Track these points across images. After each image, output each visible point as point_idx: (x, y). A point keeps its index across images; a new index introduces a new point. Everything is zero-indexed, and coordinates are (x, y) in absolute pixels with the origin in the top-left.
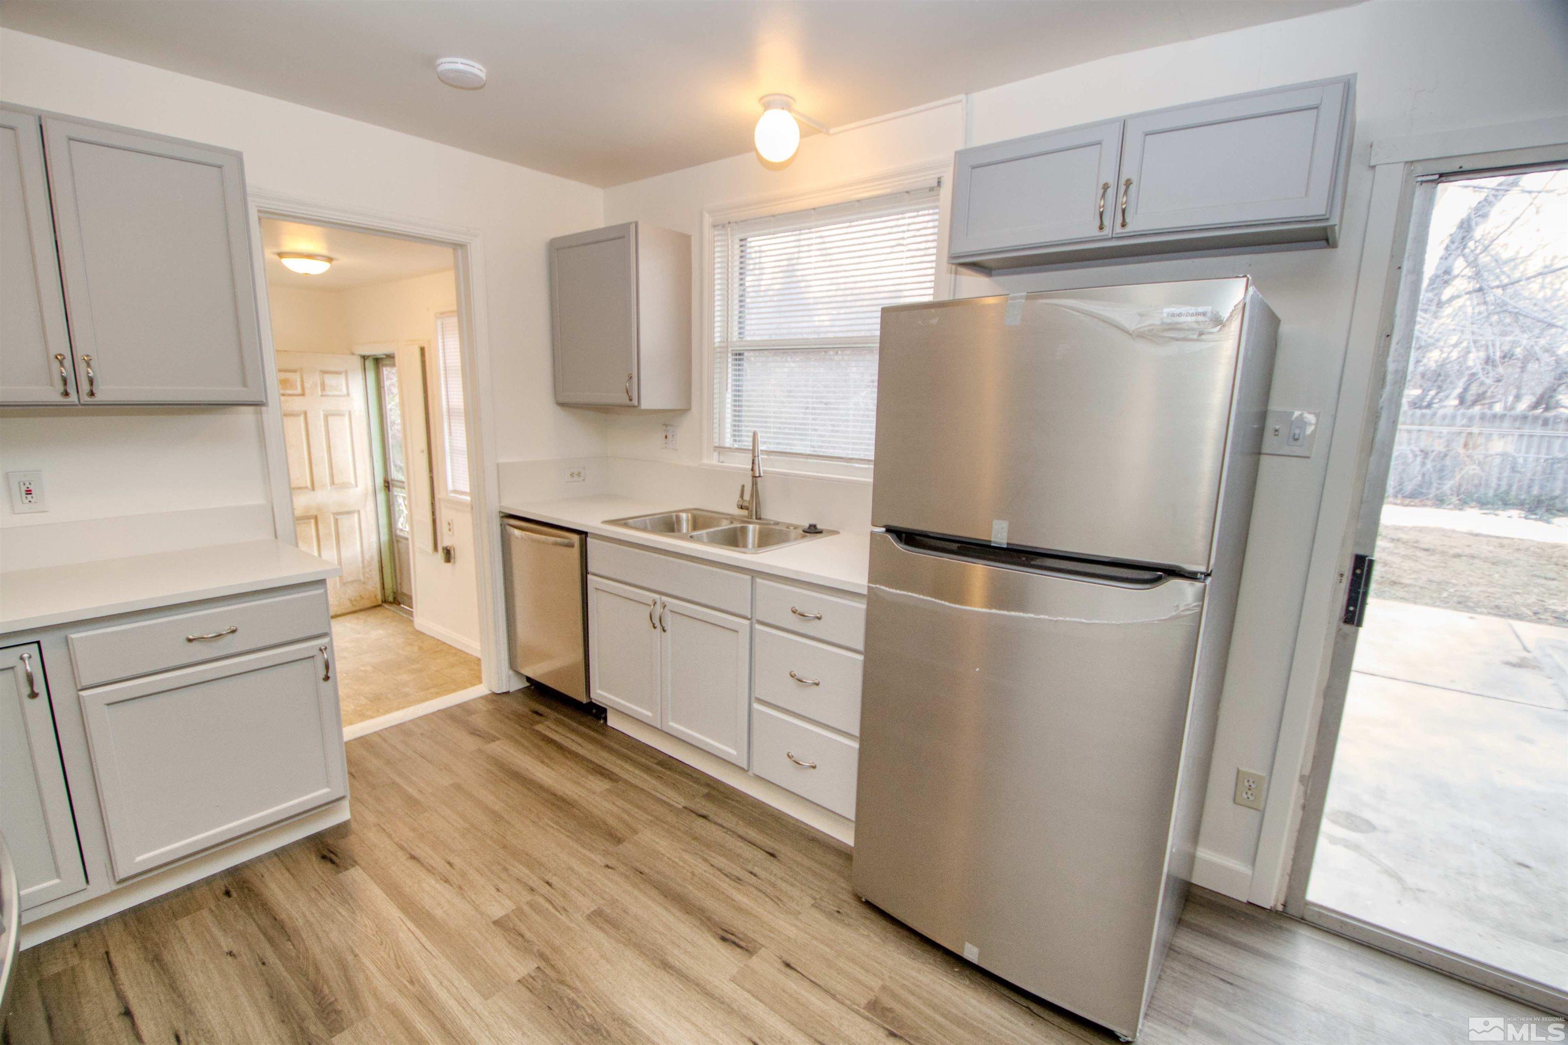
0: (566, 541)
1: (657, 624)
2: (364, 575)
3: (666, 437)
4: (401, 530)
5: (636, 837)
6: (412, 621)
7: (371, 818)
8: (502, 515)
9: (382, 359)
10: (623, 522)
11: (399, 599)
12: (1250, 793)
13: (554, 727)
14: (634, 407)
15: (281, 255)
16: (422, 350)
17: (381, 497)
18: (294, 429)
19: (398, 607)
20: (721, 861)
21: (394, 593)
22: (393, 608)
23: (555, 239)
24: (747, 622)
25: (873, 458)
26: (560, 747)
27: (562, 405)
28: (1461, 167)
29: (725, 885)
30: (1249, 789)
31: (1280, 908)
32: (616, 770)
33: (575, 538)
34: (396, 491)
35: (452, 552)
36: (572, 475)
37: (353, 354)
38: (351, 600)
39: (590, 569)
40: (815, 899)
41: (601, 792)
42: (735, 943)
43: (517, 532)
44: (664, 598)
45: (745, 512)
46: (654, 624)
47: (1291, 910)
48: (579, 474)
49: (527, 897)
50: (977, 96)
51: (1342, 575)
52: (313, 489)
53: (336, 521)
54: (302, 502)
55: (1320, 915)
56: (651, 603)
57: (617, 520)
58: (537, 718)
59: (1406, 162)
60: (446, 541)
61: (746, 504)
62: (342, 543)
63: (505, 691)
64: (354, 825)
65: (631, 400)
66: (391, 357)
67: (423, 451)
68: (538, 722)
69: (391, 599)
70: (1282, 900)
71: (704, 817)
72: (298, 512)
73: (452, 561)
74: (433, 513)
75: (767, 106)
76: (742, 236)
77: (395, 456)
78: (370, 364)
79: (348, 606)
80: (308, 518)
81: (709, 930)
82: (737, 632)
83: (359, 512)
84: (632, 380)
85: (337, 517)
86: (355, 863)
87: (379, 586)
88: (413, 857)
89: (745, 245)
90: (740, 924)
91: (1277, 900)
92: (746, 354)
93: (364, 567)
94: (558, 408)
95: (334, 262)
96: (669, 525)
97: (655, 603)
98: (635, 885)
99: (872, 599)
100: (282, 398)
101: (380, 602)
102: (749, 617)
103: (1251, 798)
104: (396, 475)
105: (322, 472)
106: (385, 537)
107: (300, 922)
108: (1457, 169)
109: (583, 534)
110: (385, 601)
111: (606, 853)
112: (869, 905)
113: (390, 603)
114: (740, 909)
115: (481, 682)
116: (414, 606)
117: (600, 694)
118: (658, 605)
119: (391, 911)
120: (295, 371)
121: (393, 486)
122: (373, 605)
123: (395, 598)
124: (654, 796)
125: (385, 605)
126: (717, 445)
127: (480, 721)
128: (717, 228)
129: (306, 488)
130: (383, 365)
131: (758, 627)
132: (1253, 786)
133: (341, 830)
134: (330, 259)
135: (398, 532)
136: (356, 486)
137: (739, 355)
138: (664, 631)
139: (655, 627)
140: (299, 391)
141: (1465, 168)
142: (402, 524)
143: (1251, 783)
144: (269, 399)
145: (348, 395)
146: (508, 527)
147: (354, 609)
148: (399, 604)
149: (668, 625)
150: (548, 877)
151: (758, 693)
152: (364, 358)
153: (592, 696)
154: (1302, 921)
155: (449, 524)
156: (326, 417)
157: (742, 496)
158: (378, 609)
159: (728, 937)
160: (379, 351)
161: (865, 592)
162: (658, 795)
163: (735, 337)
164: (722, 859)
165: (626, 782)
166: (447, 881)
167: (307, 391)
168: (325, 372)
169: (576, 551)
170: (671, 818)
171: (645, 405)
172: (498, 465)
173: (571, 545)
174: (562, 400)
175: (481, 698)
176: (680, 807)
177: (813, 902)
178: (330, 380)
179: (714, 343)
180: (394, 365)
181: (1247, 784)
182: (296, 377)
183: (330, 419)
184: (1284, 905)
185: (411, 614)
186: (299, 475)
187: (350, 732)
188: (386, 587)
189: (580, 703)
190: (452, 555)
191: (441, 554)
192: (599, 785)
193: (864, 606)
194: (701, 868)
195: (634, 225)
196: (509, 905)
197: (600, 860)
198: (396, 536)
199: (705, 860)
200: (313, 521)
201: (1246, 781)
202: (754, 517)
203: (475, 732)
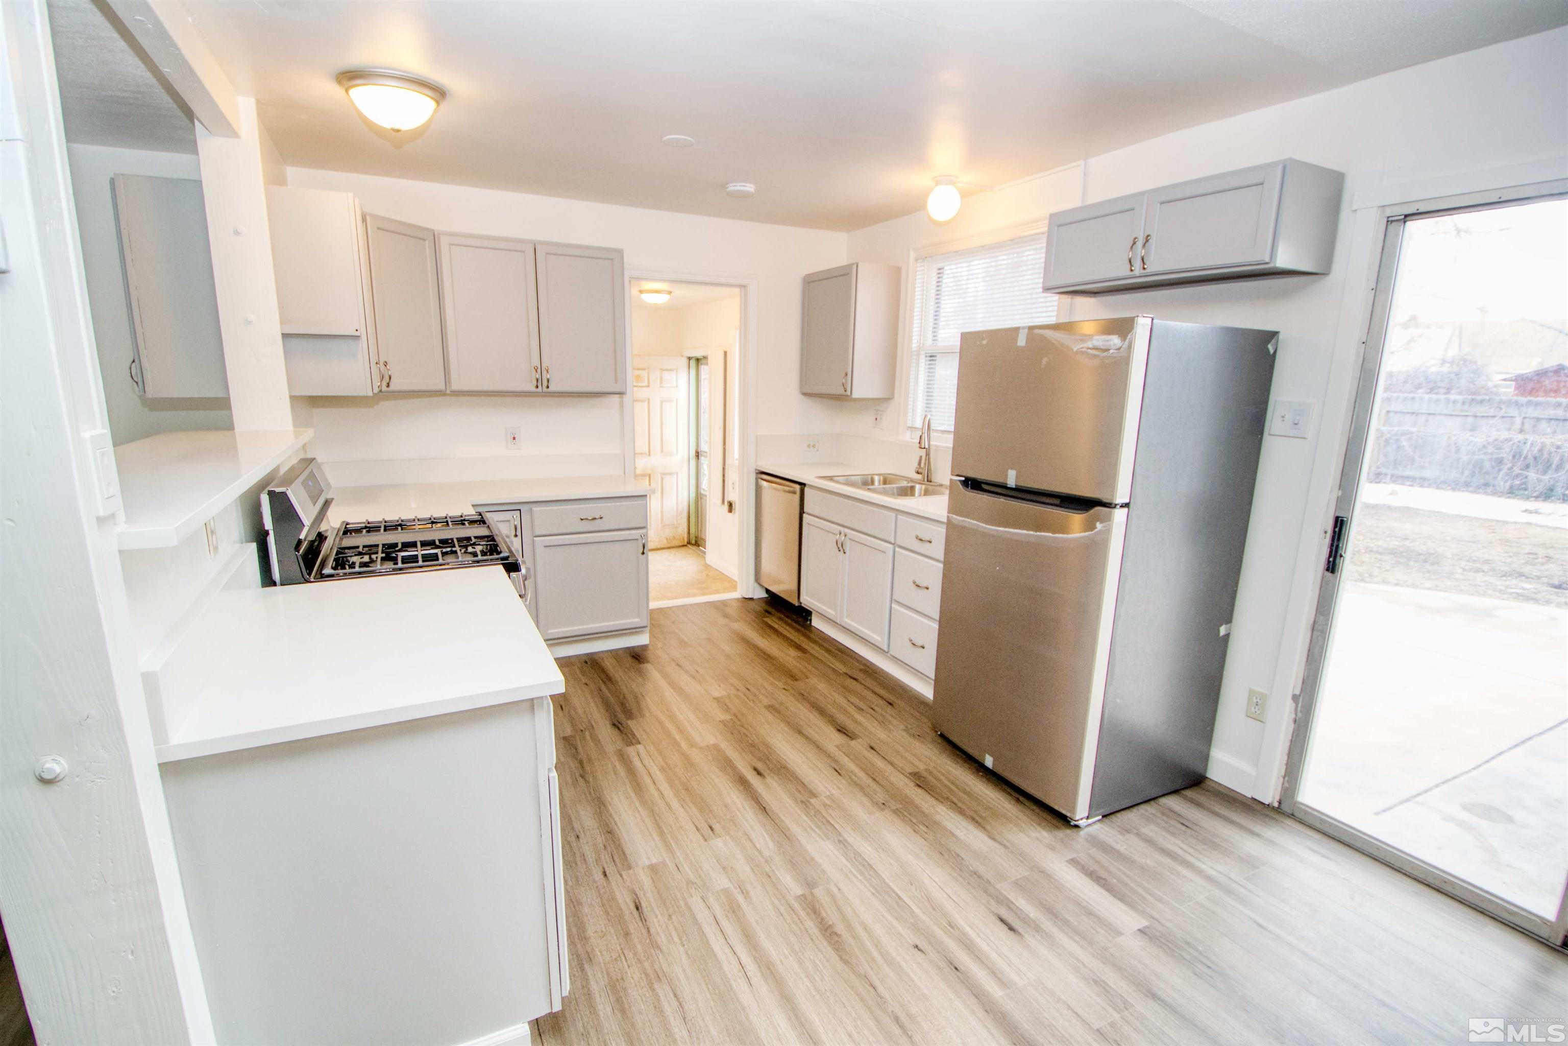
0: (791, 489)
1: (841, 548)
2: (677, 521)
3: (876, 419)
4: (704, 489)
5: (806, 680)
6: (705, 558)
7: (659, 645)
8: (757, 471)
9: (701, 359)
10: (831, 478)
11: (699, 543)
12: (1257, 707)
13: (777, 621)
14: (848, 396)
15: (641, 292)
16: (725, 353)
17: (693, 463)
18: (640, 410)
19: (697, 547)
20: (854, 699)
21: (696, 537)
22: (694, 548)
23: (809, 275)
24: (891, 546)
25: (953, 430)
26: (775, 631)
27: (805, 394)
28: (1418, 210)
29: (852, 710)
30: (1257, 705)
31: (1276, 804)
32: (806, 647)
33: (798, 487)
34: (702, 459)
35: (733, 505)
36: (809, 446)
37: (682, 356)
38: (667, 539)
39: (805, 510)
40: (907, 727)
41: (794, 657)
42: (845, 733)
43: (764, 484)
44: (846, 530)
45: (919, 477)
46: (839, 548)
47: (1285, 807)
48: (814, 446)
49: (734, 691)
50: (1092, 161)
51: (1326, 532)
52: (649, 455)
53: (662, 479)
54: (642, 464)
55: (1306, 812)
56: (838, 533)
57: (826, 477)
58: (767, 614)
59: (1379, 207)
60: (731, 496)
61: (920, 470)
62: (664, 497)
63: (750, 597)
64: (650, 647)
65: (846, 391)
66: (705, 358)
67: (720, 428)
68: (768, 617)
69: (693, 542)
70: (1277, 798)
71: (855, 679)
72: (639, 471)
73: (733, 512)
74: (724, 476)
75: (937, 183)
76: (940, 265)
77: (704, 433)
78: (693, 363)
79: (664, 543)
80: (645, 475)
81: (833, 725)
82: (885, 552)
83: (677, 474)
84: (848, 375)
85: (663, 476)
86: (648, 662)
87: (686, 530)
88: (678, 665)
89: (943, 273)
90: (850, 725)
91: (1274, 798)
92: (938, 356)
93: (677, 515)
94: (803, 397)
95: (672, 294)
96: (867, 483)
97: (840, 534)
98: (798, 700)
99: (950, 524)
100: (635, 389)
101: (686, 543)
102: (893, 542)
103: (1258, 712)
104: (704, 447)
105: (656, 444)
106: (693, 495)
107: (619, 679)
108: (1415, 211)
109: (802, 485)
110: (689, 543)
111: (786, 683)
112: (942, 736)
113: (693, 545)
114: (855, 721)
115: (736, 591)
116: (707, 548)
117: (807, 600)
118: (843, 534)
119: (662, 683)
120: (644, 369)
121: (701, 455)
122: (681, 544)
123: (696, 542)
124: (829, 665)
125: (688, 545)
126: (910, 425)
127: (732, 611)
128: (919, 261)
129: (645, 453)
130: (701, 364)
131: (897, 549)
132: (1260, 702)
133: (644, 647)
134: (670, 293)
135: (703, 492)
136: (677, 454)
137: (932, 357)
138: (845, 553)
139: (839, 551)
140: (646, 384)
141: (1421, 210)
142: (704, 485)
143: (1258, 700)
144: (628, 390)
145: (677, 387)
146: (760, 480)
147: (668, 546)
148: (699, 546)
149: (847, 548)
150: (749, 687)
151: (895, 597)
152: (690, 359)
153: (802, 600)
154: (1292, 816)
155: (733, 484)
156: (662, 403)
157: (920, 463)
158: (685, 547)
159: (842, 730)
160: (699, 354)
161: (945, 520)
162: (831, 665)
163: (929, 341)
164: (856, 699)
165: (811, 654)
166: (694, 678)
167: (651, 384)
168: (663, 370)
169: (797, 496)
170: (833, 676)
171: (855, 395)
172: (757, 436)
173: (794, 493)
174: (805, 391)
175: (735, 599)
176: (841, 672)
177: (904, 728)
178: (666, 375)
179: (912, 348)
180: (707, 364)
181: (1255, 700)
182: (644, 374)
183: (664, 403)
184: (1280, 803)
185: (704, 553)
186: (641, 445)
187: (653, 605)
188: (691, 532)
189: (794, 605)
190: (733, 507)
191: (726, 506)
192: (793, 652)
193: (944, 531)
194: (841, 700)
195: (855, 265)
196: (724, 693)
197: (781, 685)
198: (701, 494)
199: (845, 697)
200: (648, 478)
201: (1255, 698)
202: (926, 480)
203: (726, 616)
